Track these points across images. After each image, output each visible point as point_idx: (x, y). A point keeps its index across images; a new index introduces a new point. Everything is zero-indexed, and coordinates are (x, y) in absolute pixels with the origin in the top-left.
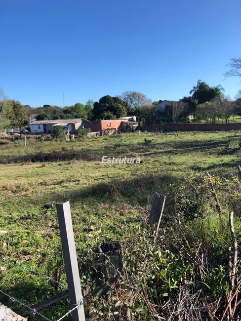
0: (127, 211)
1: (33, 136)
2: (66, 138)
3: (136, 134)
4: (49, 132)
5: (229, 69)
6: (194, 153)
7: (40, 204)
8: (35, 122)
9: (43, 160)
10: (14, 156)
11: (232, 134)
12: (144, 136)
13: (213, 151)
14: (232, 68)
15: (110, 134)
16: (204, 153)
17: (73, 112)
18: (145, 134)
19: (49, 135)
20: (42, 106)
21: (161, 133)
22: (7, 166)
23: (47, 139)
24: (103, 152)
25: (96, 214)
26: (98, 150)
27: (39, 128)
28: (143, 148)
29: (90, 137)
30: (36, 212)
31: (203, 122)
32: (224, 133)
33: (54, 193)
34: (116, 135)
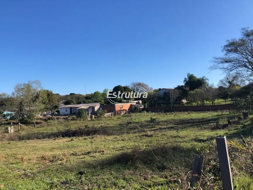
0: (150, 177)
1: (62, 117)
2: (88, 118)
3: (143, 114)
4: (74, 114)
5: (212, 64)
6: (191, 129)
7: (74, 171)
8: (63, 106)
9: (71, 135)
10: (48, 133)
11: (219, 113)
12: (149, 115)
13: (207, 127)
14: (215, 64)
15: (122, 114)
16: (199, 128)
17: (93, 98)
18: (150, 114)
19: (74, 116)
20: (69, 94)
21: (162, 113)
22: (43, 141)
23: (73, 119)
24: (118, 128)
25: (124, 179)
26: (114, 127)
27: (67, 111)
28: (150, 125)
29: (107, 117)
30: (72, 178)
31: (195, 104)
32: (213, 113)
33: (84, 162)
34: (127, 115)
